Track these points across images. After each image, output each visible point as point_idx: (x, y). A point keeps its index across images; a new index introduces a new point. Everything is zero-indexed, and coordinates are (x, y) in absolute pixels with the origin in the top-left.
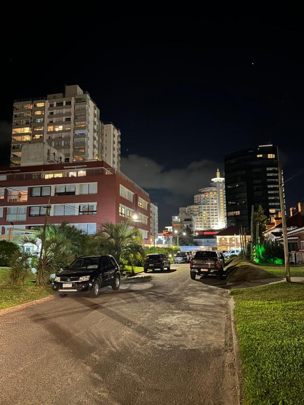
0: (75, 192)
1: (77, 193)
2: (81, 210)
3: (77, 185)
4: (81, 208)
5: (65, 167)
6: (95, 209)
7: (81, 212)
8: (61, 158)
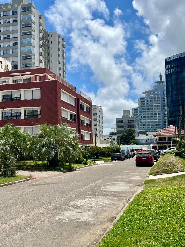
0: (20, 98)
1: (22, 99)
2: (27, 114)
3: (22, 91)
4: (27, 112)
5: (11, 75)
6: (39, 113)
7: (27, 116)
8: (8, 66)
